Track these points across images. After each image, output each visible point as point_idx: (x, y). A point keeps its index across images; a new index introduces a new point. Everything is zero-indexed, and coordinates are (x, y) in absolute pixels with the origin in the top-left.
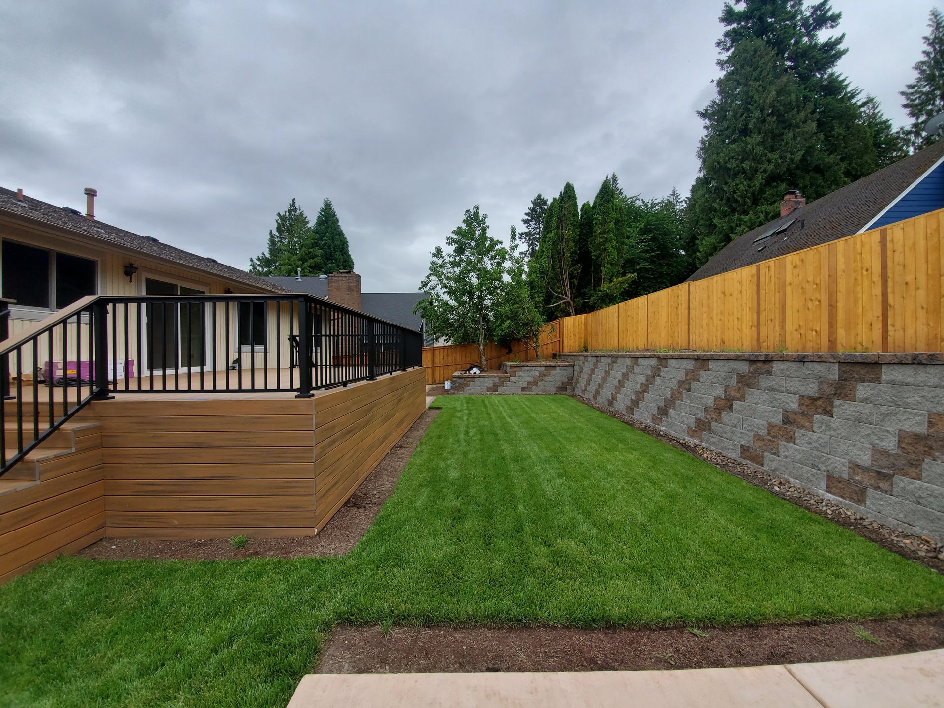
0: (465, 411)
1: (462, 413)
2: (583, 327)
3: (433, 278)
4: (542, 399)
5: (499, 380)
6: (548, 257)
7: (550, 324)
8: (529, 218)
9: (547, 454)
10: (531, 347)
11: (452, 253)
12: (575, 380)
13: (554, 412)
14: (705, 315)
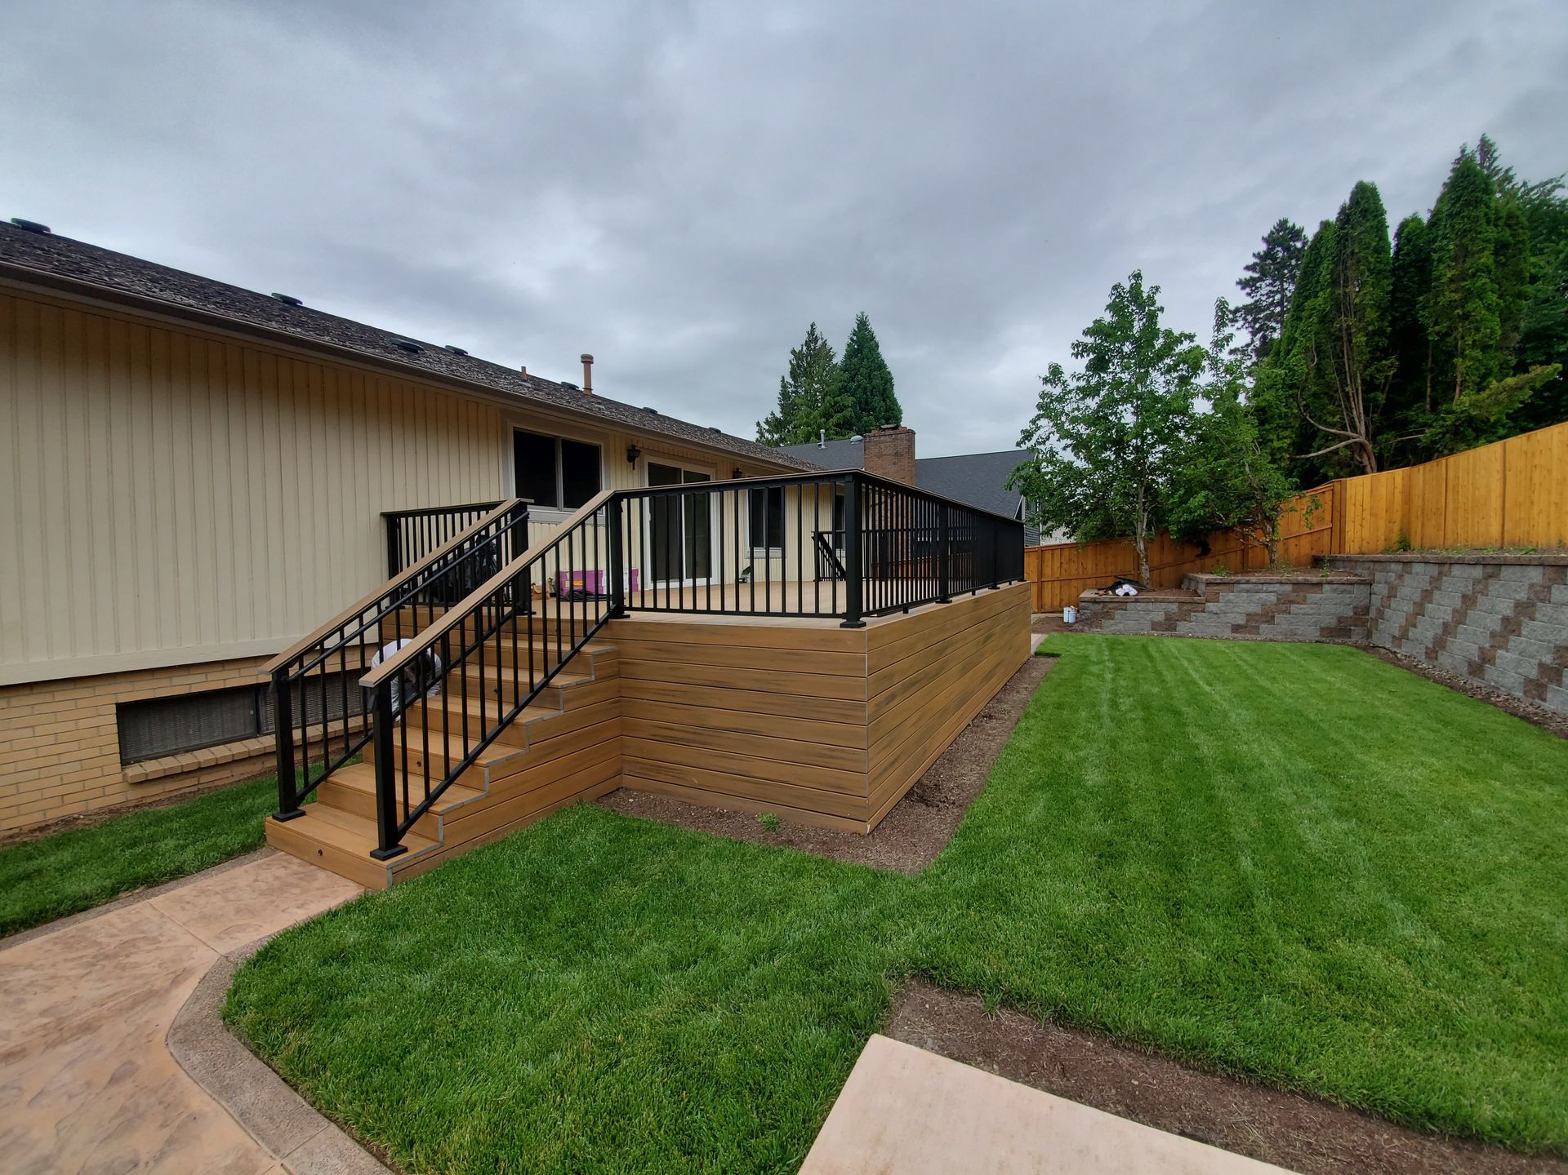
0: (1107, 664)
1: (1101, 667)
2: (1398, 497)
3: (1043, 422)
4: (1283, 651)
5: (1179, 608)
6: (1307, 350)
7: (1309, 493)
8: (1256, 275)
9: (1303, 765)
10: (1256, 543)
11: (1083, 371)
12: (1373, 614)
13: (1317, 681)
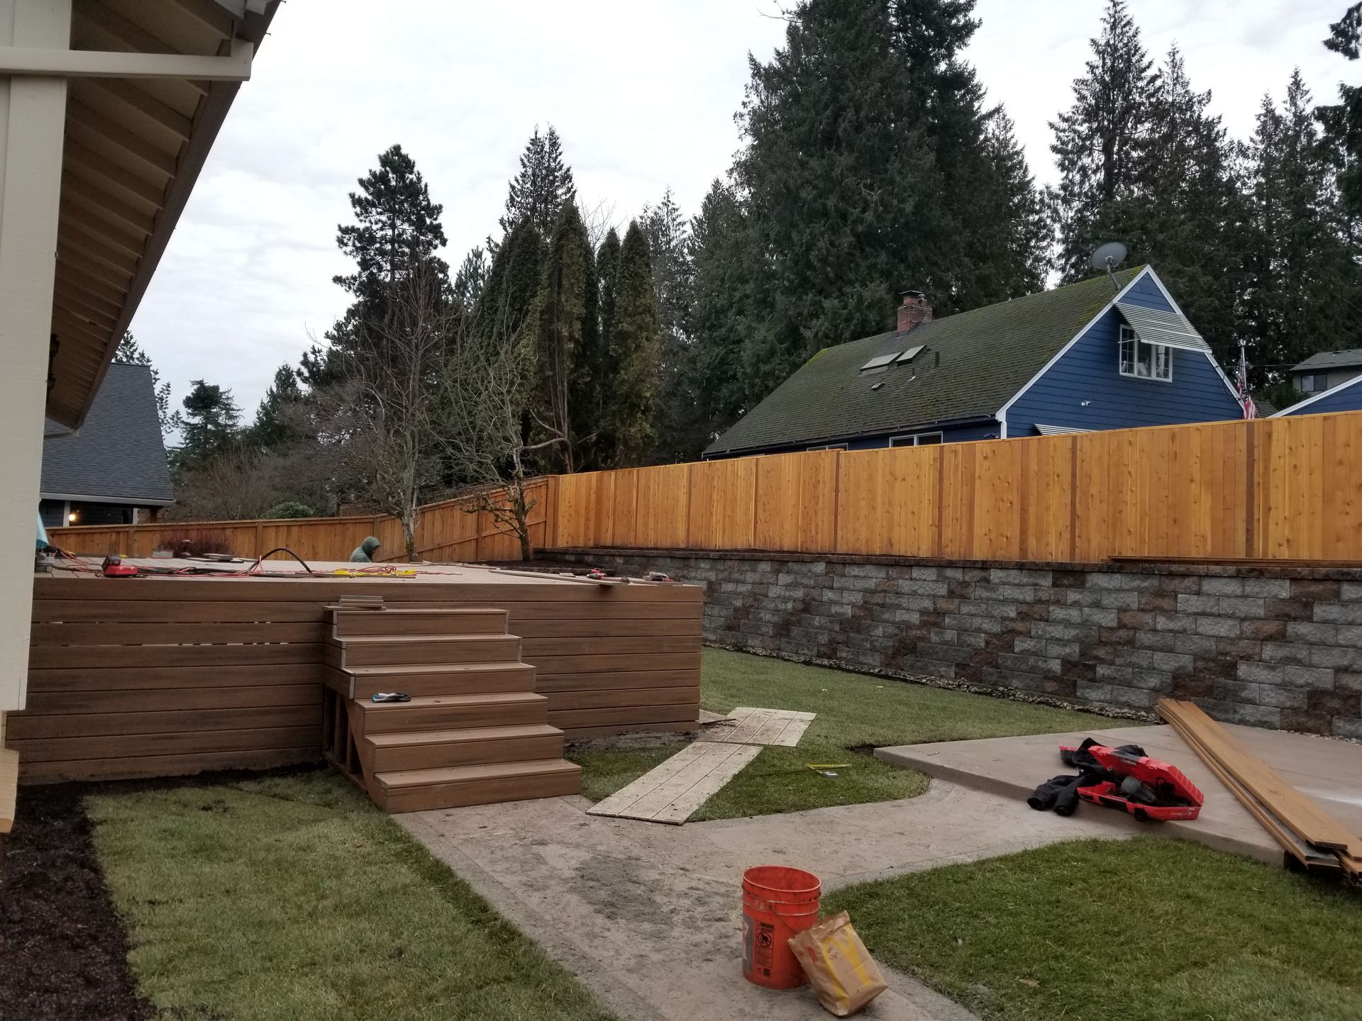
8: (368, 196)
14: (863, 503)
